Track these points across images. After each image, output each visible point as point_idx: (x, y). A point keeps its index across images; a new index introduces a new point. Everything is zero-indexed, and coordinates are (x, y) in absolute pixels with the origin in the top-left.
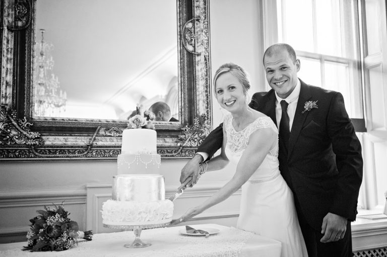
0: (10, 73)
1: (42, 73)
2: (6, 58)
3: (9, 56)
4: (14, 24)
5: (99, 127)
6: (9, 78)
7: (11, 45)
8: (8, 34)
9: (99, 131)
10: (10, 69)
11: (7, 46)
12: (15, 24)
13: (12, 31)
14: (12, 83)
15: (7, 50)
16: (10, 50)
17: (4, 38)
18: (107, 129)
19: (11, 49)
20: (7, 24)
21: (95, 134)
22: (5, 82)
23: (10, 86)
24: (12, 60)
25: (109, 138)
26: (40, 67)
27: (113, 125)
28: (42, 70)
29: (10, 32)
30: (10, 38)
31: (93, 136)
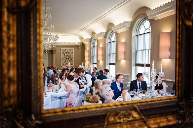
0: (14, 66)
1: (46, 23)
2: (7, 49)
3: (11, 45)
4: (15, 4)
5: (109, 113)
6: (13, 73)
7: (13, 32)
8: (8, 17)
9: (108, 117)
10: (14, 61)
11: (8, 33)
12: (17, 3)
13: (14, 14)
14: (15, 79)
15: (9, 38)
16: (11, 37)
17: (3, 23)
18: (116, 114)
19: (14, 36)
20: (6, 4)
21: (106, 123)
22: (7, 80)
23: (14, 82)
24: (15, 51)
25: (119, 124)
26: (45, 20)
27: (121, 109)
28: (46, 21)
29: (11, 15)
30: (11, 22)
31: (104, 125)
